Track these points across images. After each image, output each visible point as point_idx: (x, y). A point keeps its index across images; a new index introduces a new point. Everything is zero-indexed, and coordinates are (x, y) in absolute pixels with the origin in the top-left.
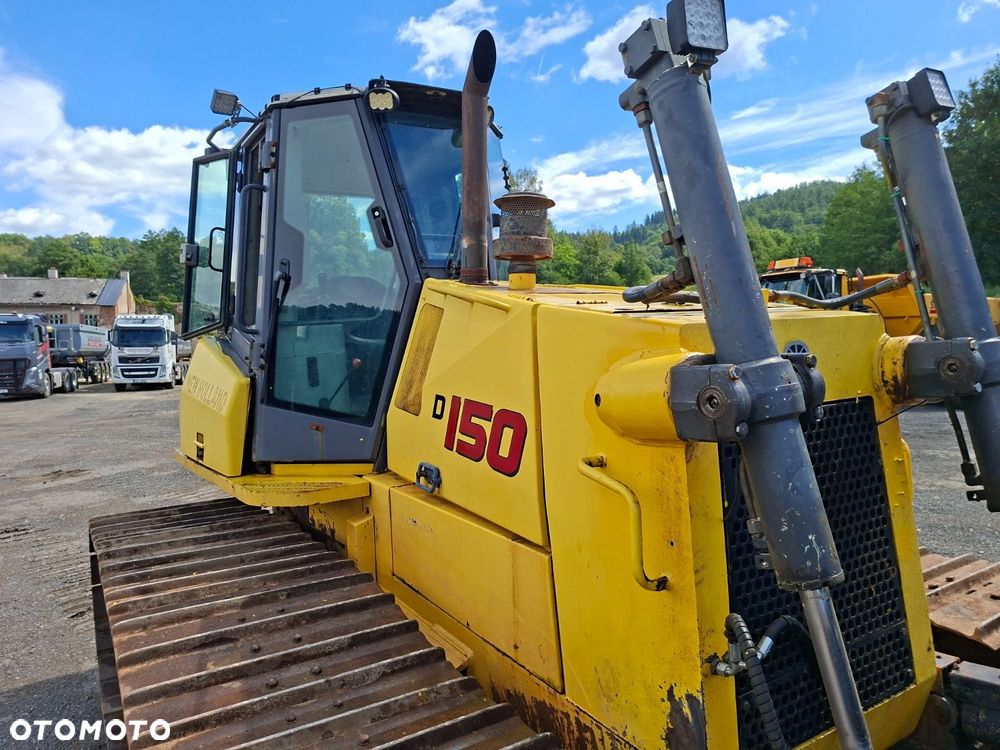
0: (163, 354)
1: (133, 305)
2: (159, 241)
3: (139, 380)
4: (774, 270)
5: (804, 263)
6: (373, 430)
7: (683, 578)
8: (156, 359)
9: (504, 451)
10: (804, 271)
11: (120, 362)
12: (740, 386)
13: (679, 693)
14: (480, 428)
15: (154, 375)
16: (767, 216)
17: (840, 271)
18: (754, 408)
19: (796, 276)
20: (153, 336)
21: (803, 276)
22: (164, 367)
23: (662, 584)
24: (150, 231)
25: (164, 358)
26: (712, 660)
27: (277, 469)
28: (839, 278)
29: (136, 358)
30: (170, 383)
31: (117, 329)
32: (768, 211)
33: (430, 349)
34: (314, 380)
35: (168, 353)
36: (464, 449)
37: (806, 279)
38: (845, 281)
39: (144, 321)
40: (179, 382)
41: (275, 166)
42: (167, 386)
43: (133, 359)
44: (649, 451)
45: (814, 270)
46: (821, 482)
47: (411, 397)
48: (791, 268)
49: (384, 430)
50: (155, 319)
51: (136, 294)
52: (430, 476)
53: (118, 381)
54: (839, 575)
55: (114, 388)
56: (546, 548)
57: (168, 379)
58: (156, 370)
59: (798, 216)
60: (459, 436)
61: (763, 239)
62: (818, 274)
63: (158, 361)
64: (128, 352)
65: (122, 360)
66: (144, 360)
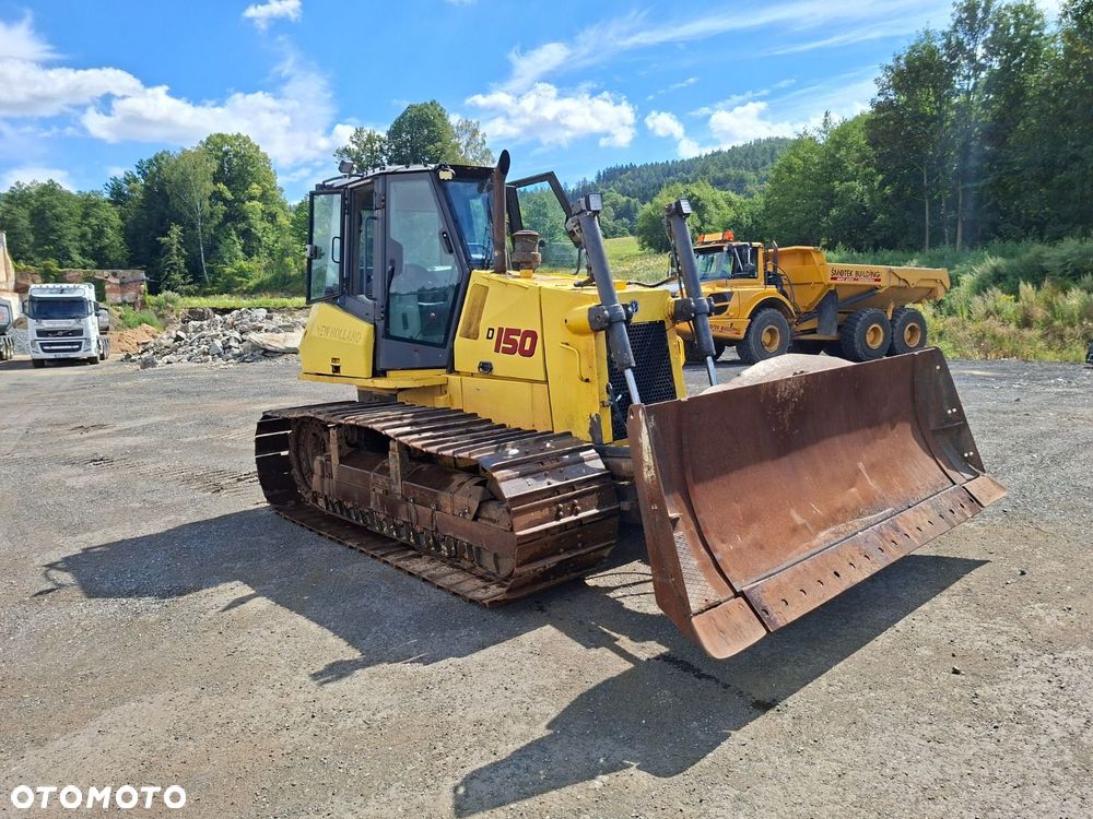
0: (86, 324)
1: (12, 272)
2: (31, 196)
3: (62, 355)
4: (703, 243)
5: (726, 238)
6: (447, 350)
7: (594, 377)
8: (79, 332)
9: (527, 347)
10: (727, 245)
11: (39, 336)
12: (606, 312)
13: (593, 415)
14: (515, 340)
15: (79, 349)
16: (721, 175)
17: (755, 244)
18: (610, 318)
19: (720, 249)
20: (74, 307)
21: (725, 249)
22: (88, 341)
23: (587, 380)
24: (18, 183)
25: (88, 332)
26: (603, 402)
27: (390, 373)
28: (755, 250)
29: (57, 332)
30: (96, 358)
31: (32, 299)
32: (721, 169)
33: (482, 306)
34: (406, 325)
35: (91, 325)
36: (506, 351)
37: (728, 251)
38: (761, 252)
39: (62, 291)
40: (102, 357)
41: (384, 207)
42: (92, 360)
43: (54, 333)
44: (583, 338)
45: (734, 244)
46: (630, 339)
47: (472, 330)
48: (717, 242)
49: (453, 349)
50: (75, 289)
51: (16, 260)
52: (486, 368)
53: (37, 356)
54: (634, 365)
55: (31, 364)
56: (547, 382)
57: (94, 353)
58: (80, 344)
59: (751, 176)
60: (502, 345)
61: (714, 202)
62: (737, 247)
63: (82, 334)
64: (47, 324)
65: (40, 333)
66: (66, 333)
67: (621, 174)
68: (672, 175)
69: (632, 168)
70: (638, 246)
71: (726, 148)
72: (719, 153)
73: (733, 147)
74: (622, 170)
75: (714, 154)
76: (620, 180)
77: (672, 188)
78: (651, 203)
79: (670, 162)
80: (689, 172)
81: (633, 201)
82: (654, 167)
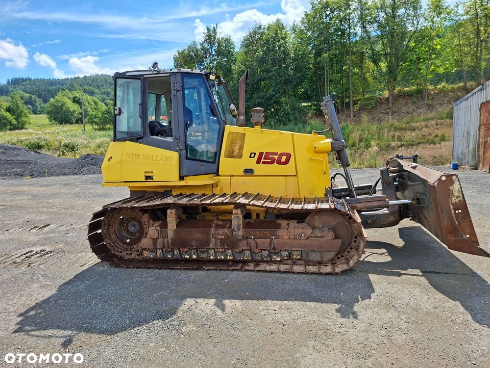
9: (283, 160)
13: (327, 187)
14: (273, 157)
36: (266, 163)
52: (248, 172)
56: (296, 176)
60: (263, 160)
67: (23, 82)
68: (53, 85)
69: (30, 79)
70: (48, 120)
71: (81, 76)
72: (78, 78)
73: (85, 76)
74: (23, 80)
75: (75, 78)
76: (23, 85)
77: (64, 92)
78: (54, 98)
79: (51, 79)
80: (62, 85)
81: (33, 96)
82: (42, 80)
